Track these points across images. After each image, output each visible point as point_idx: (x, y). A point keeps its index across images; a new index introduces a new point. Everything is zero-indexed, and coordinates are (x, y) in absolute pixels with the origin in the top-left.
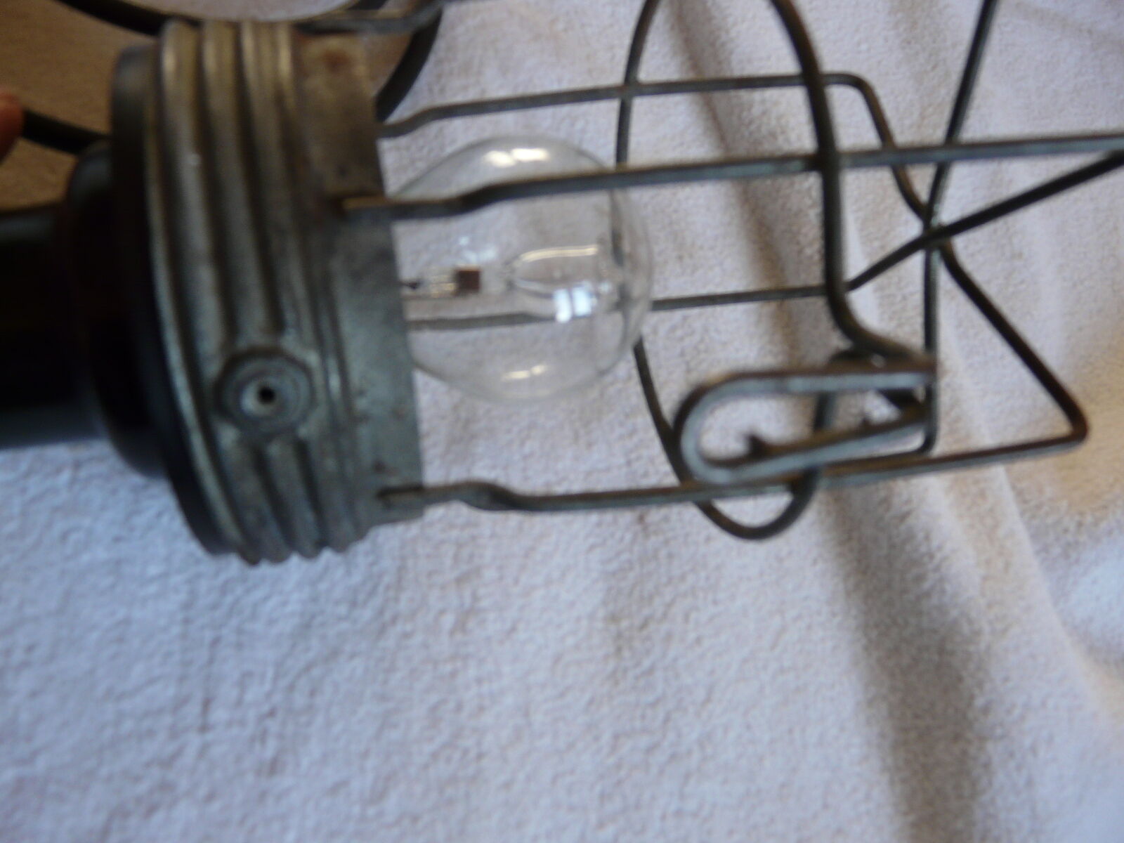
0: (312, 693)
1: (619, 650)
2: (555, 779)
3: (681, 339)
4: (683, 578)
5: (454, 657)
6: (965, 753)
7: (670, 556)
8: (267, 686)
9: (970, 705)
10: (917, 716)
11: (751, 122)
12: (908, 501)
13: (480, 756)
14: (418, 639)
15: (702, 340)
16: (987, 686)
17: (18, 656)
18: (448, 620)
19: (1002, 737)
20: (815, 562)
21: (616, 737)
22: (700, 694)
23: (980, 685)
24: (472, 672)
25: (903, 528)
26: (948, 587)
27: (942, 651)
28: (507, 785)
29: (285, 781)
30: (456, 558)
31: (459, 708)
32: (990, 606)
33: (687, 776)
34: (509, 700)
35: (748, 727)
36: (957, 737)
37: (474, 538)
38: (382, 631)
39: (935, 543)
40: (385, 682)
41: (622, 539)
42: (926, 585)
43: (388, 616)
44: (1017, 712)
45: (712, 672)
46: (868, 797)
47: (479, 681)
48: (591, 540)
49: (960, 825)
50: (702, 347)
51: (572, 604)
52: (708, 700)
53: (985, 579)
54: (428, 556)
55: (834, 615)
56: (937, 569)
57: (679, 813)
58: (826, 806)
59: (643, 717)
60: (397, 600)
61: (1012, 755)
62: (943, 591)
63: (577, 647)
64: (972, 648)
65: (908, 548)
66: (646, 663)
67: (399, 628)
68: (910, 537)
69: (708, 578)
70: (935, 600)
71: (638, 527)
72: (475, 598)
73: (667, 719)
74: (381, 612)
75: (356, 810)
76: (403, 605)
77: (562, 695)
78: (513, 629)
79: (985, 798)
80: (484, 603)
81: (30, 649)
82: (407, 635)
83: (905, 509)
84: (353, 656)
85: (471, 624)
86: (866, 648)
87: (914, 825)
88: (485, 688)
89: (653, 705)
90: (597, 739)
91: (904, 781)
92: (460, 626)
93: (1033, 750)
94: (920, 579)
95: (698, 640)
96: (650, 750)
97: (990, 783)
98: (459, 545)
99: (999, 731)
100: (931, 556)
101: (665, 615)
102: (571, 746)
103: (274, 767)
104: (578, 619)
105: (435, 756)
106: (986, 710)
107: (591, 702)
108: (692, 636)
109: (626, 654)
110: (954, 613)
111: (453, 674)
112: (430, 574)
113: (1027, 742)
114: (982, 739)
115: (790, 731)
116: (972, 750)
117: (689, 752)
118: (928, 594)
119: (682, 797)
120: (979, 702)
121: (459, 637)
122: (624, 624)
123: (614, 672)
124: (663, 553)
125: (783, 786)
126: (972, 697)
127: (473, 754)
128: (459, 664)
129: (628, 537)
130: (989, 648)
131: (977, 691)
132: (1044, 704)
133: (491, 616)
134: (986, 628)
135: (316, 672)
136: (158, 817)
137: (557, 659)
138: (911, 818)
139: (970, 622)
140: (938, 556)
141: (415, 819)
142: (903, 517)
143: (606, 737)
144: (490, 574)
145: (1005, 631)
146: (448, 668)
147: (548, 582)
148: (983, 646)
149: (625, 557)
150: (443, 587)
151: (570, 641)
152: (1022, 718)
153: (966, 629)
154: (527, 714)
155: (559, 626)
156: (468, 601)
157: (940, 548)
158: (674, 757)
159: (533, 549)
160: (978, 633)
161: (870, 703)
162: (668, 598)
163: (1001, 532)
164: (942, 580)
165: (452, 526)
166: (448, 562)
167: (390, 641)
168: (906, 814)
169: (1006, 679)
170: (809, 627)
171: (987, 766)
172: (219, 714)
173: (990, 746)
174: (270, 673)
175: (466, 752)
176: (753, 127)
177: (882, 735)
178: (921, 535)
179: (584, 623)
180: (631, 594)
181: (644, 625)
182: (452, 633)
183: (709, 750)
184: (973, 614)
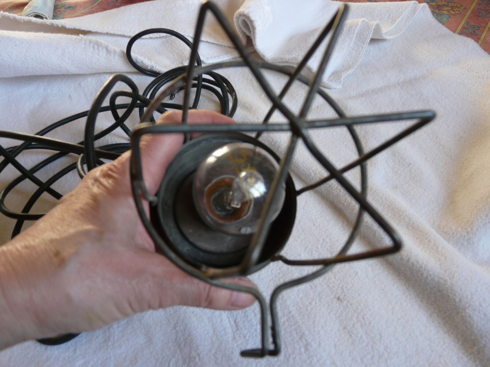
1: (350, 336)
3: (325, 246)
4: (357, 308)
5: (309, 358)
6: (462, 316)
7: (351, 304)
9: (455, 302)
10: (445, 313)
11: (313, 178)
12: (407, 256)
14: (298, 358)
15: (331, 243)
16: (457, 294)
18: (303, 350)
19: (469, 306)
20: (394, 285)
21: (361, 359)
22: (378, 337)
23: (455, 295)
24: (315, 360)
25: (410, 263)
26: (431, 273)
27: (440, 291)
30: (297, 333)
32: (445, 272)
33: (386, 360)
34: (328, 362)
35: (397, 339)
36: (458, 313)
37: (298, 326)
38: (288, 360)
39: (421, 263)
41: (336, 307)
42: (425, 275)
43: (287, 356)
44: (469, 297)
45: (378, 329)
46: (444, 343)
47: (318, 361)
48: (328, 311)
49: (473, 337)
50: (332, 245)
51: (332, 330)
52: (381, 337)
53: (440, 265)
54: (290, 336)
55: (407, 297)
56: (425, 270)
58: (432, 351)
59: (366, 350)
60: (288, 351)
61: (475, 310)
62: (430, 275)
63: (339, 340)
64: (447, 286)
65: (414, 268)
66: (359, 335)
67: (292, 357)
68: (413, 264)
69: (364, 305)
70: (429, 278)
71: (339, 301)
72: (306, 341)
73: (372, 348)
74: (285, 356)
76: (290, 351)
77: (341, 354)
78: (320, 344)
79: (475, 326)
80: (309, 341)
82: (295, 358)
83: (408, 258)
85: (309, 348)
86: (421, 301)
87: (462, 344)
88: (321, 362)
89: (367, 346)
90: (356, 362)
91: (452, 333)
92: (306, 349)
93: (481, 305)
94: (422, 274)
95: (370, 323)
96: (372, 358)
97: (474, 321)
98: (296, 330)
99: (467, 305)
100: (422, 267)
101: (358, 321)
104: (336, 333)
106: (460, 301)
107: (350, 352)
108: (368, 323)
109: (353, 336)
110: (437, 279)
111: (311, 362)
112: (292, 341)
113: (477, 304)
114: (464, 310)
115: (410, 335)
116: (463, 314)
117: (383, 354)
118: (427, 278)
120: (457, 300)
122: (348, 328)
123: (352, 342)
124: (349, 305)
125: (416, 351)
126: (455, 300)
128: (311, 359)
129: (338, 305)
130: (451, 284)
131: (455, 297)
132: (477, 291)
133: (313, 343)
134: (448, 278)
137: (335, 346)
138: (460, 343)
139: (442, 279)
140: (423, 266)
142: (408, 260)
143: (359, 360)
144: (307, 333)
145: (453, 276)
146: (309, 361)
147: (323, 327)
148: (449, 284)
149: (339, 311)
150: (297, 342)
151: (336, 340)
152: (472, 298)
153: (442, 281)
154: (335, 364)
155: (331, 337)
156: (305, 343)
157: (423, 264)
158: (380, 357)
159: (314, 321)
160: (446, 281)
161: (431, 316)
162: (356, 316)
163: (440, 249)
164: (428, 272)
165: (291, 326)
166: (295, 335)
167: (291, 361)
168: (458, 342)
169: (461, 290)
170: (401, 304)
171: (470, 316)
173: (467, 311)
176: (314, 179)
177: (439, 323)
178: (416, 263)
180: (346, 320)
181: (354, 326)
182: (305, 352)
183: (389, 351)
184: (442, 276)
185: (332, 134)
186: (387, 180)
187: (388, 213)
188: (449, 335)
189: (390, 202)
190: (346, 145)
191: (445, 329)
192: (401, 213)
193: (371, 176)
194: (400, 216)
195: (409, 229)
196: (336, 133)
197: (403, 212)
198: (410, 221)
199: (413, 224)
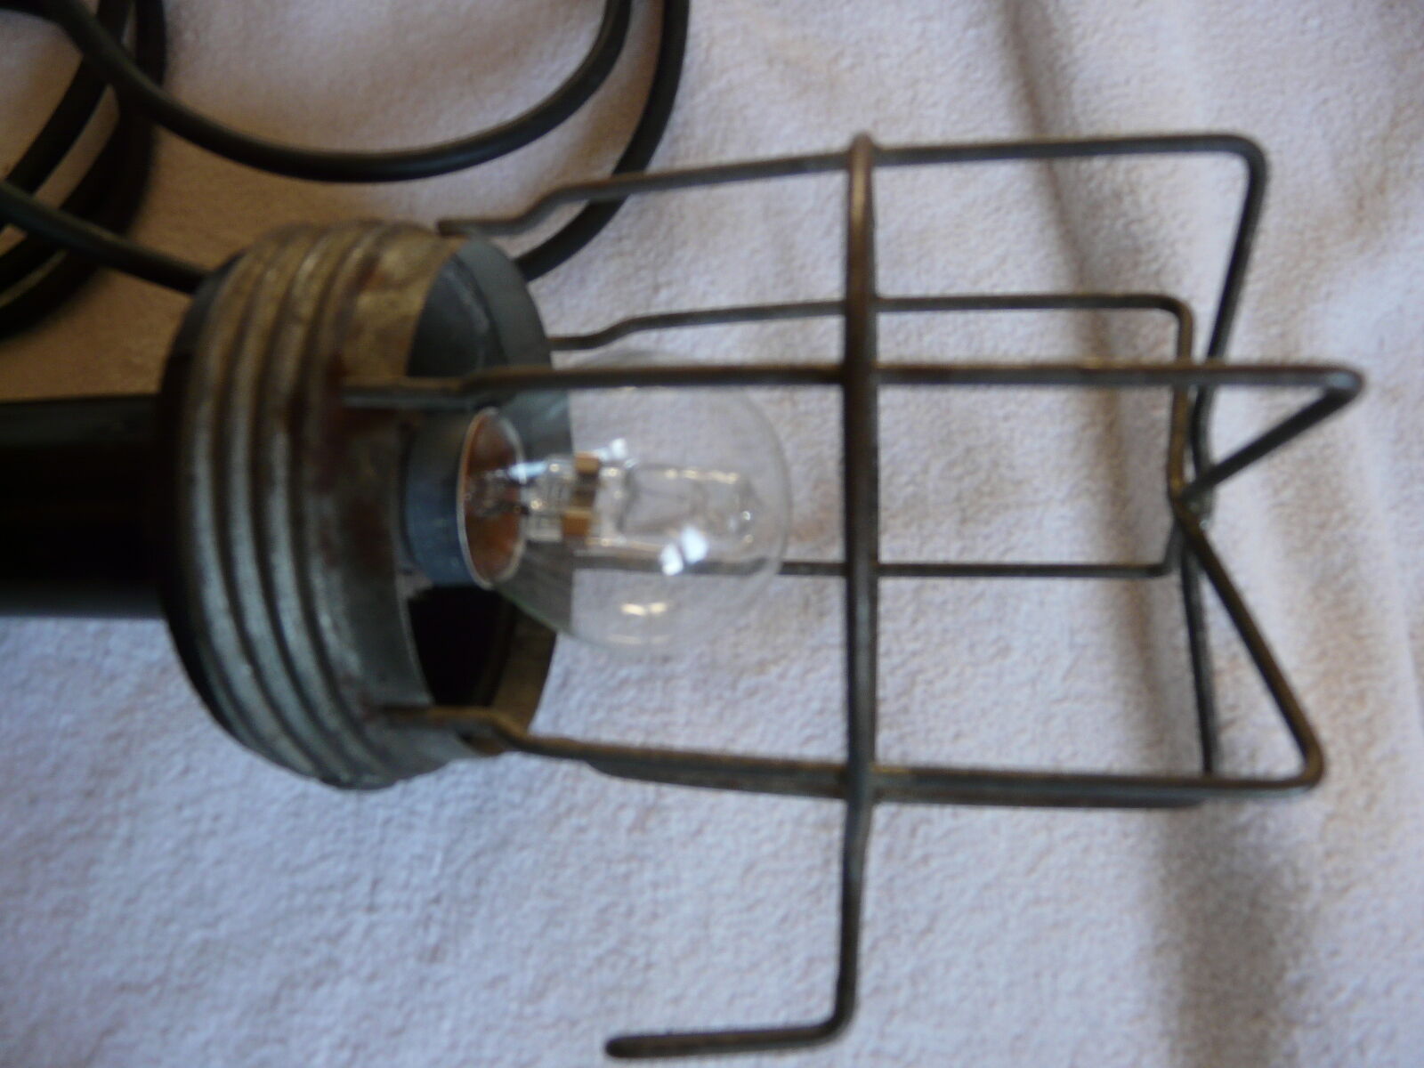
0: (479, 882)
2: (732, 999)
3: (960, 479)
5: (630, 857)
6: (1264, 1034)
8: (435, 871)
9: (1279, 978)
10: (1215, 977)
13: (649, 966)
14: (593, 834)
16: (1305, 959)
17: (205, 825)
18: (628, 817)
19: (1318, 1025)
22: (920, 922)
23: (1296, 955)
24: (648, 875)
27: (1253, 904)
28: (676, 1000)
29: (444, 970)
31: (630, 913)
32: (1328, 855)
33: (892, 1013)
34: (687, 909)
35: (980, 966)
36: (1258, 1014)
38: (556, 822)
40: (554, 877)
43: (562, 807)
44: (1343, 997)
45: (939, 897)
47: (655, 885)
48: (808, 732)
50: (986, 489)
52: (928, 930)
53: (1331, 817)
55: (1126, 835)
57: (876, 1053)
60: (574, 790)
61: (1327, 1049)
62: (1263, 829)
63: (775, 855)
64: (1293, 907)
67: (574, 820)
70: (1252, 838)
74: (556, 802)
75: (514, 1006)
77: (750, 908)
78: (699, 832)
81: (216, 818)
82: (581, 830)
84: (523, 847)
85: (652, 823)
86: (1164, 882)
88: (661, 894)
90: (787, 960)
91: (1188, 1052)
93: (1361, 1047)
95: (925, 859)
99: (1312, 1017)
102: (754, 966)
103: (434, 955)
104: (781, 823)
105: (600, 960)
106: (1299, 988)
107: (784, 919)
108: (917, 853)
110: (1275, 858)
111: (627, 877)
113: (1353, 1036)
114: (1290, 1023)
115: (1037, 975)
116: (1274, 1034)
117: (897, 988)
118: (1244, 829)
119: (882, 1035)
120: (1292, 976)
121: (637, 836)
123: (818, 888)
125: (1018, 1037)
126: (1283, 969)
127: (641, 963)
128: (634, 865)
130: (1316, 910)
131: (1290, 962)
132: (1388, 991)
133: (675, 815)
134: (1318, 884)
135: (484, 861)
136: (324, 991)
137: (749, 867)
139: (1296, 872)
141: (574, 1023)
143: (798, 961)
145: (1345, 890)
146: (622, 869)
148: (1307, 906)
151: (767, 848)
152: (1350, 1005)
153: (1288, 881)
154: (706, 926)
155: (756, 830)
160: (1304, 888)
161: (1159, 950)
163: (1374, 754)
165: (642, 710)
167: (563, 834)
169: (1334, 953)
170: (1087, 850)
171: (1290, 1056)
172: (386, 896)
173: (1298, 1034)
174: (439, 858)
175: (633, 960)
177: (1169, 992)
179: (788, 828)
182: (630, 830)
183: (923, 988)
184: (1301, 863)
185: (1305, 19)
186: (1381, 343)
187: (1286, 484)
188: (1172, 1051)
189: (1327, 446)
190: (1325, 101)
191: (1174, 1025)
192: (1336, 516)
193: (1329, 295)
194: (1322, 526)
195: (1318, 599)
196: (1321, 27)
197: (1345, 519)
198: (1345, 569)
199: (1349, 587)
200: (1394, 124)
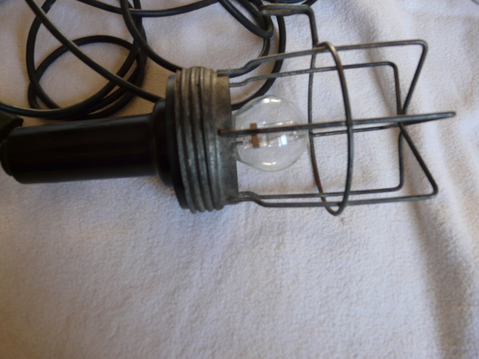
0: (232, 263)
1: (331, 261)
2: (305, 298)
4: (355, 240)
5: (275, 257)
6: (462, 310)
7: (352, 232)
8: (220, 259)
9: (465, 293)
10: (445, 297)
12: (444, 219)
13: (281, 287)
14: (264, 250)
15: (369, 163)
16: (472, 286)
17: (155, 244)
18: (274, 246)
20: (409, 240)
21: (327, 288)
22: (358, 278)
23: (469, 286)
24: (281, 261)
25: (441, 228)
26: (458, 250)
27: (455, 273)
28: (289, 297)
29: (223, 286)
30: (278, 228)
31: (276, 271)
32: (475, 257)
33: (351, 304)
34: (292, 271)
35: (376, 291)
36: (460, 304)
37: (284, 222)
38: (254, 247)
39: (453, 234)
40: (254, 262)
41: (335, 226)
42: (449, 249)
43: (255, 243)
45: (363, 271)
46: (424, 323)
47: (282, 264)
48: (324, 225)
49: (459, 336)
51: (315, 244)
52: (361, 280)
53: (475, 248)
54: (269, 227)
55: (415, 259)
56: (454, 243)
57: (347, 315)
58: (405, 323)
59: (337, 283)
60: (259, 238)
62: (456, 251)
63: (316, 258)
64: (467, 272)
65: (443, 235)
66: (340, 266)
67: (259, 246)
68: (444, 231)
69: (365, 241)
70: (453, 254)
71: (341, 223)
72: (283, 240)
73: (345, 285)
75: (242, 297)
76: (261, 240)
77: (310, 272)
78: (295, 250)
79: (469, 327)
80: (286, 241)
81: (158, 242)
82: (262, 249)
83: (442, 221)
84: (245, 253)
85: (281, 247)
86: (428, 272)
87: (443, 336)
88: (284, 267)
89: (341, 279)
90: (321, 287)
91: (439, 320)
92: (278, 247)
94: (447, 246)
95: (359, 261)
96: (339, 293)
97: (472, 322)
98: (279, 224)
99: (476, 303)
100: (452, 238)
101: (348, 251)
102: (311, 288)
103: (219, 282)
104: (317, 249)
105: (267, 285)
106: (471, 295)
107: (320, 275)
108: (357, 259)
109: (334, 262)
110: (460, 259)
111: (274, 262)
112: (269, 232)
114: (469, 305)
115: (393, 295)
116: (465, 309)
117: (353, 296)
118: (450, 252)
119: (349, 310)
120: (469, 292)
121: (277, 250)
122: (334, 252)
124: (349, 231)
125: (389, 313)
126: (466, 290)
127: (279, 286)
128: (276, 259)
129: (337, 225)
130: (473, 272)
131: (467, 288)
133: (288, 246)
134: (473, 265)
135: (233, 257)
136: (188, 290)
137: (309, 261)
138: (441, 333)
139: (467, 262)
140: (454, 239)
141: (260, 302)
142: (441, 224)
143: (324, 287)
144: (288, 233)
146: (273, 260)
147: (307, 237)
148: (471, 271)
149: (336, 231)
150: (273, 236)
151: (314, 256)
153: (464, 265)
154: (297, 277)
155: (311, 251)
156: (281, 240)
157: (455, 236)
158: (347, 297)
159: (303, 227)
160: (470, 267)
161: (428, 291)
162: (349, 246)
164: (456, 247)
166: (275, 229)
167: (256, 250)
168: (439, 331)
170: (404, 262)
171: (470, 315)
172: (205, 265)
173: (472, 308)
174: (220, 256)
175: (276, 286)
177: (432, 303)
178: (448, 231)
179: (320, 251)
180: (337, 243)
181: (341, 254)
182: (275, 249)
183: (360, 297)
184: (468, 260)
185: (446, 54)
186: (476, 133)
187: (452, 167)
188: (434, 320)
189: (463, 157)
190: (454, 74)
191: (434, 312)
192: (468, 174)
193: (459, 120)
194: (464, 176)
195: (465, 195)
196: (451, 56)
197: (470, 174)
198: (472, 187)
199: (474, 192)
200: (473, 79)
